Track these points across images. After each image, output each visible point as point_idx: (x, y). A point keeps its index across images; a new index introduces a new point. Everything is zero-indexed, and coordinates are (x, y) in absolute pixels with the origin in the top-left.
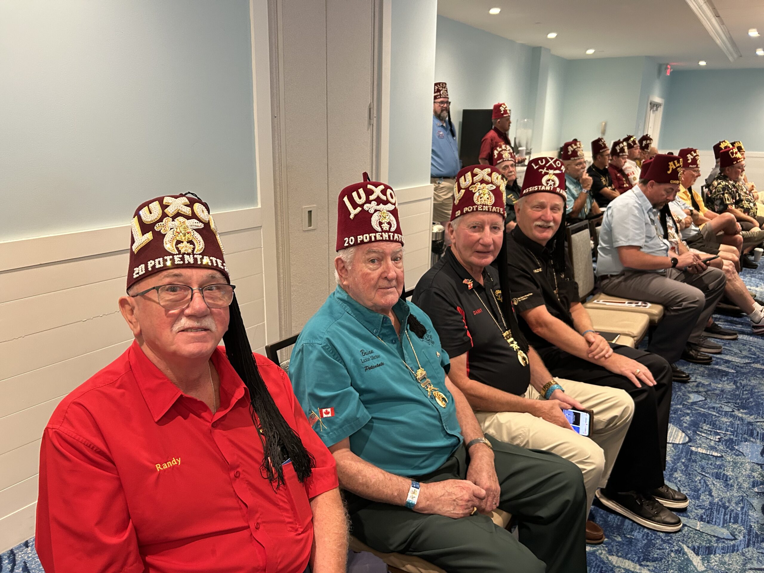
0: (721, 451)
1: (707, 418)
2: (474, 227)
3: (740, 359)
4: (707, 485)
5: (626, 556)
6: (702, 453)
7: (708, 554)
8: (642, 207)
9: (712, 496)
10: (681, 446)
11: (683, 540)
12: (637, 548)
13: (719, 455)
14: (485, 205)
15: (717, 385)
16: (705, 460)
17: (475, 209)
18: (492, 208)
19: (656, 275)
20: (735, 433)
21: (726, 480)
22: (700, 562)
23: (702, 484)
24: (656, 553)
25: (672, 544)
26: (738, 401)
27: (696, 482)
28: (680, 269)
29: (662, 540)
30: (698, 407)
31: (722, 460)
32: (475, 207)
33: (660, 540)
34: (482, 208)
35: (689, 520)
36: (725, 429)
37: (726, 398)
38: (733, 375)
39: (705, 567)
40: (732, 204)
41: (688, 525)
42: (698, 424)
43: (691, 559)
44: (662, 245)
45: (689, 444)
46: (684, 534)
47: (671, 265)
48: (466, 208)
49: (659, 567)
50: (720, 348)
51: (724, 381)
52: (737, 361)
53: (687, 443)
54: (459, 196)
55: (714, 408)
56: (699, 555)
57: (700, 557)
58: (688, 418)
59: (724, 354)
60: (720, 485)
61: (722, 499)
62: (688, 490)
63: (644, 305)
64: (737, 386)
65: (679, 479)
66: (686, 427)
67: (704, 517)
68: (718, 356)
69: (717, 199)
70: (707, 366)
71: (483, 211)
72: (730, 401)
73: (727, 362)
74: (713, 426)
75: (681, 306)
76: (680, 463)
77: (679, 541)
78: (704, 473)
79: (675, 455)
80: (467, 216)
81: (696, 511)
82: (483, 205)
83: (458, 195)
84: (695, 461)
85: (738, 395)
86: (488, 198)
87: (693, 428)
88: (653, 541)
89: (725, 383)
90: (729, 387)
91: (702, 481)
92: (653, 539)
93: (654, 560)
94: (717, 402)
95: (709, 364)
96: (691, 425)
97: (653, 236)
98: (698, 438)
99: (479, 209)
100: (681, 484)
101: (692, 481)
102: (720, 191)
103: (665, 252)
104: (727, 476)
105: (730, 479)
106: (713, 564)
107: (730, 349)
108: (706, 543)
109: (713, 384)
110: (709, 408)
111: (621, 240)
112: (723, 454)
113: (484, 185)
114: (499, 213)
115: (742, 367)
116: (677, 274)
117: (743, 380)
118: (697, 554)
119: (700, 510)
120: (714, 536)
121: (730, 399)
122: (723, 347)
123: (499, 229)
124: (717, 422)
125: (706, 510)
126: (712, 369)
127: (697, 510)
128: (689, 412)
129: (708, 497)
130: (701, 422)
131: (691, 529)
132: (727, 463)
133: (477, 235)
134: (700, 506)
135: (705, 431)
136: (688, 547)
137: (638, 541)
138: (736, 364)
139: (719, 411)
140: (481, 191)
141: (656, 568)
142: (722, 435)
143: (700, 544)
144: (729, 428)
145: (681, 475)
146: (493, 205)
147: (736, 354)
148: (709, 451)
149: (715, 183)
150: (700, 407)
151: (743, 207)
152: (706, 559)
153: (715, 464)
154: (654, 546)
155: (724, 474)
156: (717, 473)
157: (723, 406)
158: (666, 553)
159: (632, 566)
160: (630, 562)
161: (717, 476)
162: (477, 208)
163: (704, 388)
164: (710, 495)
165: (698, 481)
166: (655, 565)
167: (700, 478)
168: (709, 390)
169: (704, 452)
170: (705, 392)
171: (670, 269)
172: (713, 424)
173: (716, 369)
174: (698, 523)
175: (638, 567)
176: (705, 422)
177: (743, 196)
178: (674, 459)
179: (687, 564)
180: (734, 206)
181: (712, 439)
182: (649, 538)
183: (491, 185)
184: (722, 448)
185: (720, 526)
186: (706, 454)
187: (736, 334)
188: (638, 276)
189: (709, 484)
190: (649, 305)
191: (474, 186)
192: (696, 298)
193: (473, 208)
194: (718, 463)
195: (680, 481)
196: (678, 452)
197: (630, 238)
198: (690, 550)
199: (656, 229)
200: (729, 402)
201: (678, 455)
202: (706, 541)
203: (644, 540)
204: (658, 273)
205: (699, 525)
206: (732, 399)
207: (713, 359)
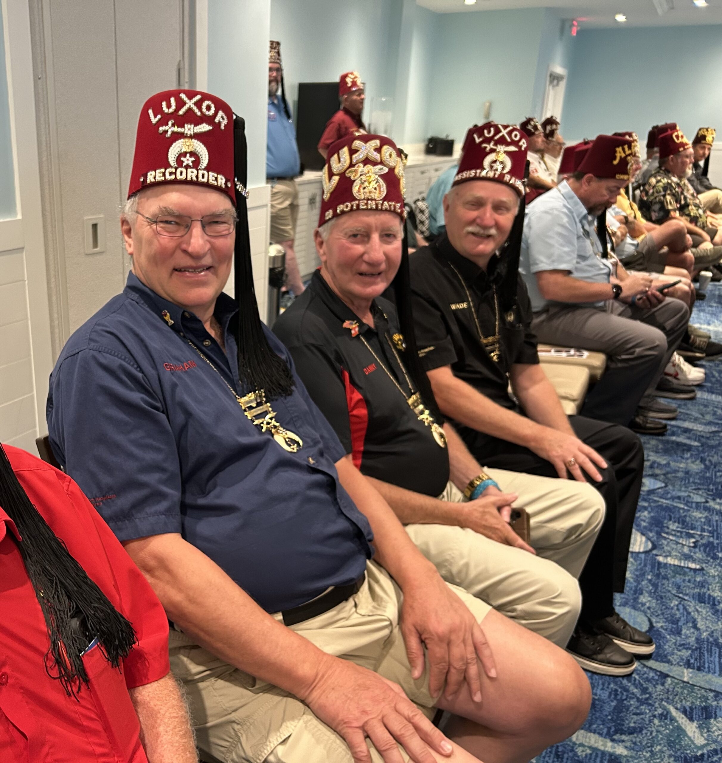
0: (700, 561)
1: (673, 513)
2: (355, 236)
3: (703, 427)
4: (689, 613)
5: (590, 726)
6: (674, 565)
7: (706, 719)
8: (571, 212)
9: (698, 629)
10: (643, 556)
11: (668, 698)
12: (605, 713)
13: (698, 567)
14: (372, 200)
15: (678, 464)
16: (680, 574)
17: (355, 207)
18: (382, 204)
19: (595, 311)
20: (715, 533)
21: (714, 604)
22: (697, 731)
23: (681, 611)
24: (632, 722)
25: (653, 706)
26: (711, 487)
27: (672, 608)
28: (624, 302)
29: (638, 700)
30: (658, 497)
31: (704, 574)
32: (355, 203)
33: (635, 700)
34: (367, 204)
35: (672, 667)
36: (699, 528)
37: (694, 483)
38: (698, 450)
39: (705, 739)
40: (675, 210)
41: (671, 674)
42: (662, 523)
43: (683, 727)
44: (602, 267)
45: (654, 552)
46: (668, 690)
47: (613, 295)
48: (342, 206)
49: (640, 742)
50: (674, 411)
51: (687, 459)
52: (700, 429)
53: (651, 550)
54: (330, 186)
55: (679, 498)
56: (693, 721)
57: (695, 724)
58: (646, 513)
59: (681, 419)
60: (707, 612)
61: (712, 632)
62: (663, 622)
63: (578, 353)
64: (705, 465)
65: (648, 605)
66: (645, 527)
67: (692, 661)
68: (673, 423)
69: (656, 203)
70: (660, 438)
71: (367, 209)
72: (699, 487)
73: (686, 431)
74: (683, 524)
75: (632, 353)
76: (646, 582)
77: (662, 700)
78: (681, 595)
79: (636, 570)
80: (344, 219)
81: (679, 653)
82: (368, 199)
83: (328, 184)
84: (665, 578)
85: (709, 478)
86: (375, 189)
87: (656, 529)
88: (625, 702)
89: (689, 461)
90: (696, 467)
91: (681, 607)
92: (626, 699)
93: (632, 732)
94: (683, 489)
95: (662, 434)
96: (653, 524)
97: (588, 255)
98: (665, 542)
99: (361, 207)
100: (652, 613)
101: (667, 608)
102: (660, 192)
103: (606, 277)
104: (714, 599)
105: (719, 603)
106: (716, 734)
107: (688, 412)
108: (701, 702)
109: (672, 464)
110: (673, 498)
111: (542, 262)
112: (704, 565)
113: (369, 167)
114: (394, 212)
115: (708, 438)
116: (621, 309)
117: (713, 457)
118: (691, 719)
119: (684, 651)
120: (711, 690)
121: (699, 484)
122: (679, 410)
123: (395, 236)
124: (688, 519)
125: (693, 651)
126: (668, 442)
127: (680, 651)
128: (646, 504)
129: (692, 630)
130: (665, 518)
131: (676, 681)
132: (711, 578)
133: (359, 248)
134: (684, 644)
135: (673, 533)
136: (676, 708)
137: (604, 703)
138: (699, 433)
139: (688, 502)
140: (363, 178)
141: (635, 743)
142: (698, 538)
143: (692, 703)
144: (706, 527)
145: (650, 599)
146: (384, 199)
147: (696, 420)
148: (683, 562)
149: (653, 181)
150: (661, 498)
151: (689, 215)
152: (705, 727)
153: (695, 581)
154: (628, 710)
155: (710, 596)
156: (699, 594)
157: (692, 495)
158: (647, 720)
159: (601, 743)
160: (597, 736)
161: (701, 599)
162: (358, 205)
163: (661, 469)
164: (695, 627)
165: (676, 608)
166: (634, 740)
167: (677, 603)
168: (668, 473)
169: (676, 563)
170: (664, 475)
171: (611, 301)
172: (682, 521)
173: (673, 442)
174: (685, 671)
175: (610, 744)
176: (670, 520)
177: (690, 199)
178: (637, 576)
179: (678, 736)
180: (678, 212)
181: (684, 543)
182: (619, 697)
183: (380, 166)
184: (700, 556)
185: (717, 675)
186: (680, 566)
187: (693, 391)
188: (568, 313)
189: (690, 610)
190: (586, 354)
191: (353, 169)
192: (655, 343)
193: (352, 206)
194: (698, 579)
195: (649, 608)
196: (640, 564)
197: (554, 258)
198: (679, 713)
199: (592, 245)
200: (699, 489)
201: (641, 569)
202: (700, 698)
203: (612, 701)
204: (596, 308)
205: (687, 675)
206: (702, 484)
207: (669, 427)
